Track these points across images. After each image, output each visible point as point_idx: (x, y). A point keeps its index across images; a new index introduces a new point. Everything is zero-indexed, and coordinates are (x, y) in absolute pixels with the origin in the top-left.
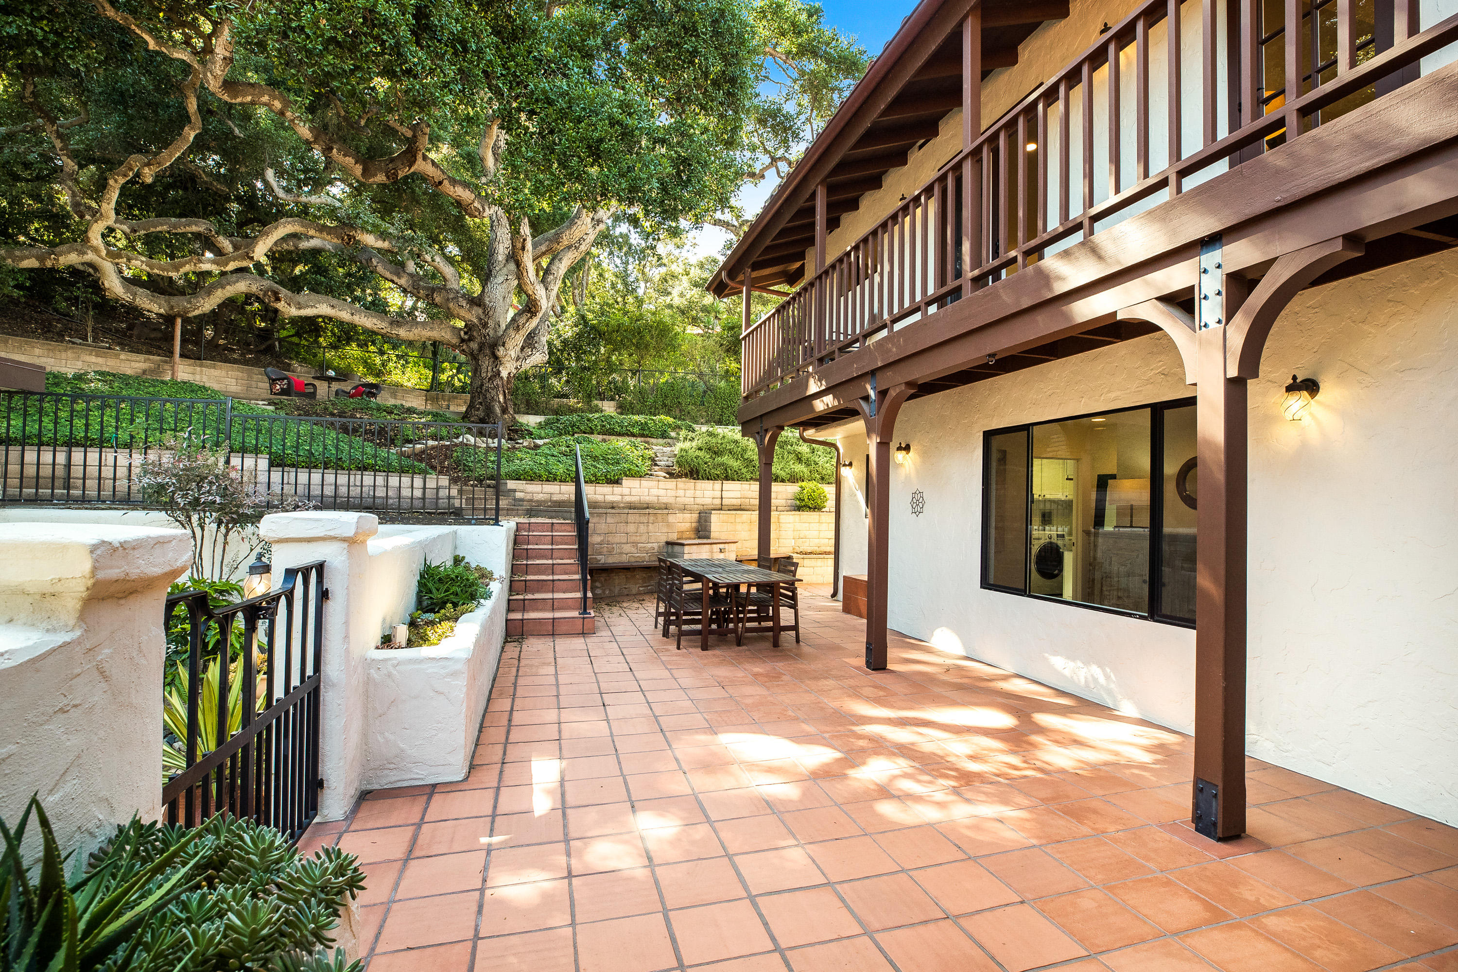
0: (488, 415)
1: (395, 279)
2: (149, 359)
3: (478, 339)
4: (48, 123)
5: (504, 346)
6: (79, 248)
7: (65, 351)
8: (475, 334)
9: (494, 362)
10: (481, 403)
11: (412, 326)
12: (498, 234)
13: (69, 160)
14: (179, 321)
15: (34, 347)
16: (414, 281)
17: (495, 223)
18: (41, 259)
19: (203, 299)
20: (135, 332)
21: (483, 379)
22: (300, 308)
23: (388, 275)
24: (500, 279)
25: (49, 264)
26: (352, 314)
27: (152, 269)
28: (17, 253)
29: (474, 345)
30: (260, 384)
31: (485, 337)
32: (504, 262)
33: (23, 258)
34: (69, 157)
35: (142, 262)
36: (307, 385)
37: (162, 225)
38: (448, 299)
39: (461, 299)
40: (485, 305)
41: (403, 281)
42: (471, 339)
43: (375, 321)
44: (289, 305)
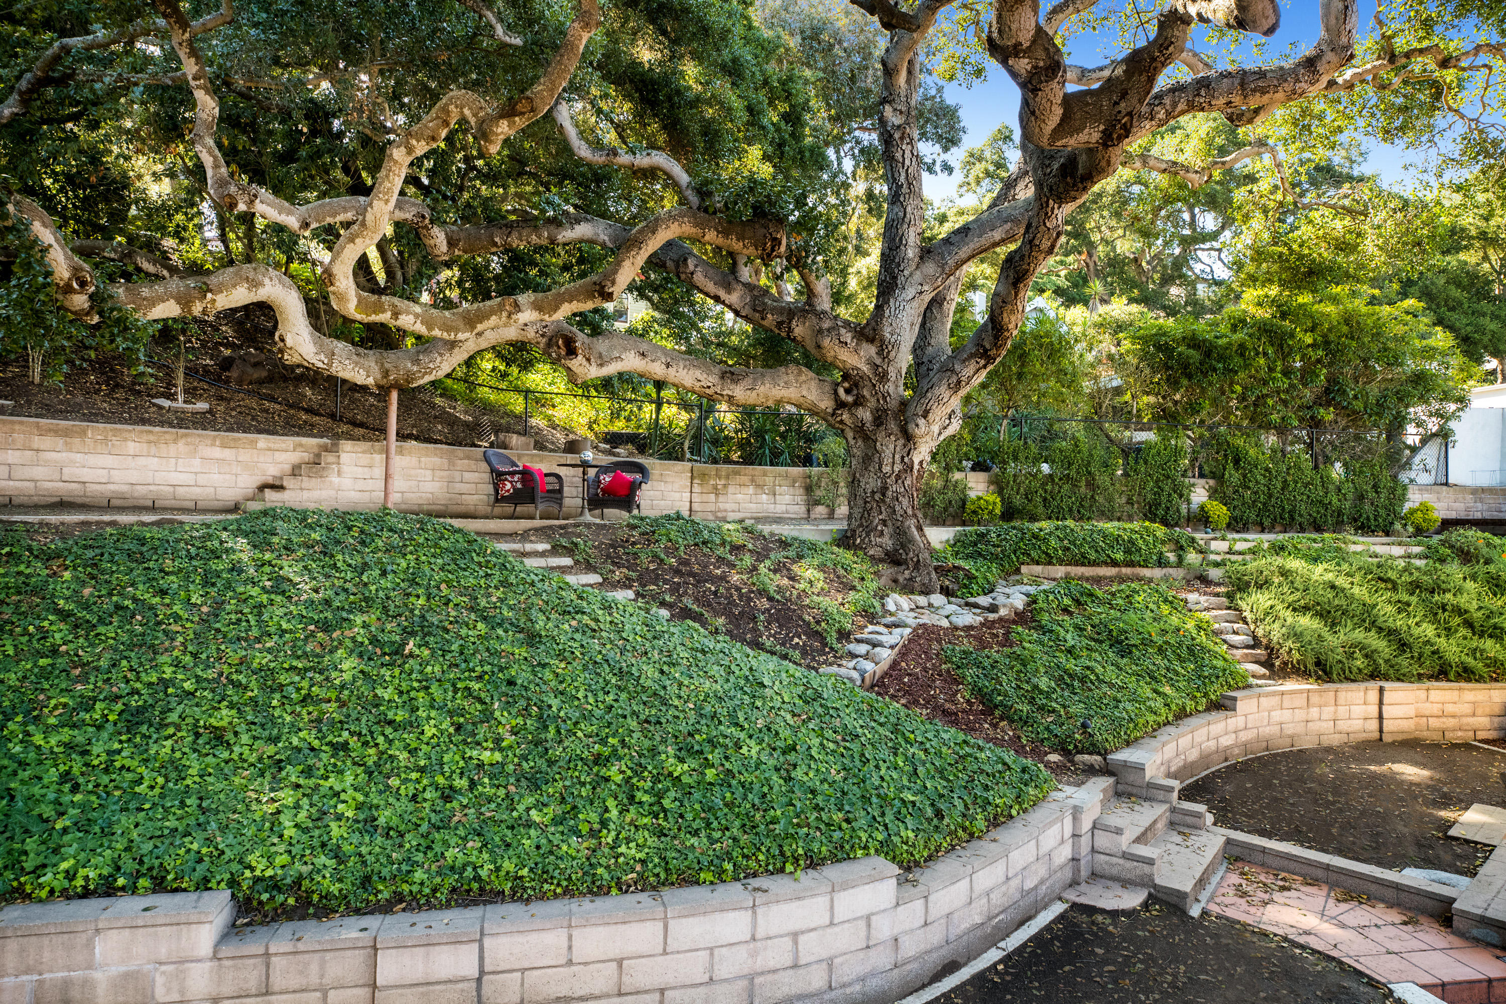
0: (903, 546)
1: (722, 294)
2: (301, 445)
3: (872, 403)
4: (176, 27)
5: (925, 417)
6: (251, 275)
7: (175, 441)
8: (866, 393)
9: (905, 446)
10: (884, 522)
11: (755, 379)
12: (909, 209)
13: (208, 98)
14: (394, 395)
15: (126, 440)
16: (754, 298)
17: (905, 190)
18: (185, 301)
19: (441, 355)
20: (234, 374)
21: (885, 477)
22: (601, 365)
23: (711, 287)
24: (910, 292)
25: (197, 309)
26: (668, 365)
27: (430, 328)
28: (145, 292)
29: (865, 415)
30: (467, 476)
31: (884, 398)
32: (917, 259)
33: (153, 302)
34: (207, 92)
35: (417, 316)
36: (547, 475)
37: (345, 210)
38: (820, 331)
39: (843, 331)
40: (882, 341)
41: (734, 298)
42: (859, 402)
43: (698, 374)
44: (588, 360)
